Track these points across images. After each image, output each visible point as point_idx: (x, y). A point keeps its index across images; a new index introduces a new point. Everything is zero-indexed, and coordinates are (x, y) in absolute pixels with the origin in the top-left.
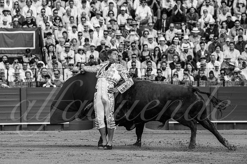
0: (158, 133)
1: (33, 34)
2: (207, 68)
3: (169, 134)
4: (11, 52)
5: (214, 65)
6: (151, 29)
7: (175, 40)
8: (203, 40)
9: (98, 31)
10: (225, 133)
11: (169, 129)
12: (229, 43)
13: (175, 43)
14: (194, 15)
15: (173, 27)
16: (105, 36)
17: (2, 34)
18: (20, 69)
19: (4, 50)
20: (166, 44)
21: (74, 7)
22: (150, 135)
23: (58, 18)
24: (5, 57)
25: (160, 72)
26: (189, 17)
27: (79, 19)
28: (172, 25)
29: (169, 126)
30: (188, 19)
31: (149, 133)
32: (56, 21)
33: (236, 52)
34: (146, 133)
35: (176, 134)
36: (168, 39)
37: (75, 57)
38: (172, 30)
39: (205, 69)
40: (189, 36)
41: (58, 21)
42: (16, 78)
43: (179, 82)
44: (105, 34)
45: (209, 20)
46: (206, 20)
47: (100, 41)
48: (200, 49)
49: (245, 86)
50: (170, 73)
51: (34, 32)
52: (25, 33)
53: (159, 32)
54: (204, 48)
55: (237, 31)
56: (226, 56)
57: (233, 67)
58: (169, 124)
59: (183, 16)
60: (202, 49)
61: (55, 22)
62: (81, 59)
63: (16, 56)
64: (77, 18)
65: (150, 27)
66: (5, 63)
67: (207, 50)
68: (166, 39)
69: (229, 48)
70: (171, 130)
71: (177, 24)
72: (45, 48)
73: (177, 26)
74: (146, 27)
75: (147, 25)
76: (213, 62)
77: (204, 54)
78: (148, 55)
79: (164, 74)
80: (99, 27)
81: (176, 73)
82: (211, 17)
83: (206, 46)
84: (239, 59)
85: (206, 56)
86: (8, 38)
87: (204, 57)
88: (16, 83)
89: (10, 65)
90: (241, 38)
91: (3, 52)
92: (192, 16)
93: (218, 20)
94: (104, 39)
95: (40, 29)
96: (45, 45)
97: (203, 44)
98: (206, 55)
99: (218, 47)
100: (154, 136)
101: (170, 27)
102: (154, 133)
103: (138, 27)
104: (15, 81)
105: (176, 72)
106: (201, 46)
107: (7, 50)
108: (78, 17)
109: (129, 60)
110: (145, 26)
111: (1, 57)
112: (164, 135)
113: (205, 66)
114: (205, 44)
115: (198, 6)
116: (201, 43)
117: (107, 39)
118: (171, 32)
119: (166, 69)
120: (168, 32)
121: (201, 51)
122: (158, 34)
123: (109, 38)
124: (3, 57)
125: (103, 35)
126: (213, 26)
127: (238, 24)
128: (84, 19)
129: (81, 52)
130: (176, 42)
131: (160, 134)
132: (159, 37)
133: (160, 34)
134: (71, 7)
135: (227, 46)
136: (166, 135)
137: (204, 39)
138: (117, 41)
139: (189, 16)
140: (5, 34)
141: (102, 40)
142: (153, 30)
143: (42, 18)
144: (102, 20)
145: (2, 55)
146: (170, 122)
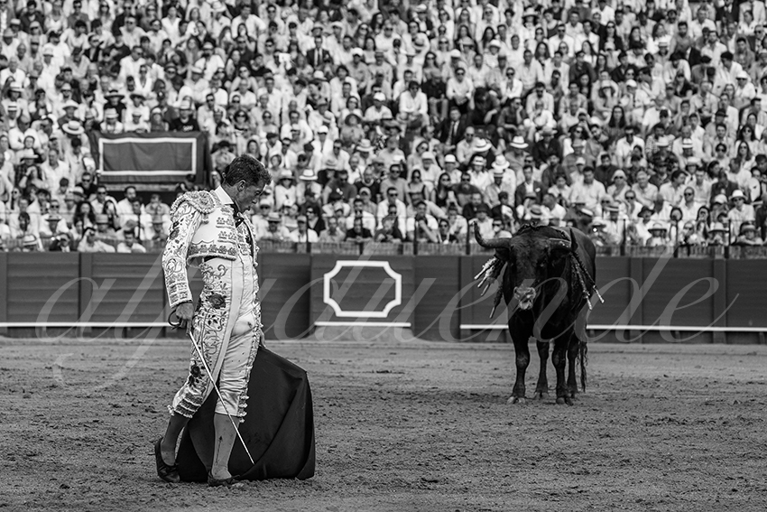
0: (438, 347)
1: (191, 144)
3: (460, 350)
4: (147, 181)
7: (476, 161)
8: (529, 161)
9: (322, 141)
12: (582, 168)
13: (476, 168)
15: (472, 135)
16: (336, 152)
17: (130, 143)
18: (163, 214)
19: (134, 177)
20: (457, 169)
21: (275, 91)
22: (423, 351)
23: (242, 113)
24: (131, 190)
27: (285, 116)
28: (470, 130)
31: (421, 347)
32: (239, 119)
33: (598, 186)
34: (415, 347)
35: (475, 350)
36: (462, 159)
37: (274, 193)
38: (469, 141)
40: (504, 153)
41: (242, 120)
42: (157, 232)
44: (334, 147)
45: (546, 122)
46: (540, 122)
47: (325, 161)
48: (524, 179)
49: (613, 255)
51: (193, 141)
52: (176, 144)
54: (531, 179)
60: (528, 180)
61: (236, 120)
62: (287, 197)
63: (156, 188)
64: (280, 115)
66: (131, 201)
67: (539, 180)
68: (457, 159)
69: (582, 178)
72: (215, 173)
77: (534, 190)
80: (325, 133)
82: (551, 117)
83: (537, 174)
84: (603, 202)
85: (537, 193)
86: (141, 152)
87: (534, 195)
88: (156, 243)
89: (143, 206)
90: (607, 159)
91: (131, 180)
94: (332, 158)
95: (206, 135)
96: (214, 165)
97: (529, 170)
98: (538, 190)
99: (561, 179)
100: (430, 353)
101: (465, 135)
102: (431, 347)
103: (403, 134)
104: (154, 238)
106: (525, 173)
107: (140, 177)
108: (283, 110)
109: (382, 199)
111: (123, 189)
112: (450, 352)
114: (535, 169)
116: (525, 167)
117: (339, 157)
118: (468, 145)
120: (461, 145)
121: (526, 184)
123: (344, 155)
124: (126, 189)
125: (331, 148)
128: (295, 115)
129: (287, 183)
130: (477, 165)
131: (443, 350)
134: (270, 91)
135: (578, 173)
136: (454, 352)
137: (531, 159)
138: (362, 161)
140: (136, 144)
141: (329, 161)
143: (211, 113)
144: (330, 119)
145: (126, 186)
146: (463, 327)
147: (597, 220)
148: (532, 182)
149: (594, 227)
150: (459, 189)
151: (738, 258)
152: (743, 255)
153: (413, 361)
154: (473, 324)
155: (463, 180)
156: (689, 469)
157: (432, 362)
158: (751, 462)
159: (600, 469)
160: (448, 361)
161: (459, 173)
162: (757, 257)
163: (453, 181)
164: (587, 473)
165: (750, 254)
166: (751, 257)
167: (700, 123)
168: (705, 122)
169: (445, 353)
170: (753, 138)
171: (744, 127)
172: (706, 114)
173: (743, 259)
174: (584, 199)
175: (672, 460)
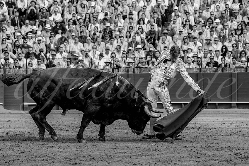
0: (14, 113)
2: (57, 58)
5: (62, 55)
6: (9, 25)
7: (29, 35)
8: (51, 35)
10: (70, 113)
11: (24, 110)
12: (74, 37)
14: (45, 14)
15: (28, 23)
20: (22, 38)
22: (8, 115)
25: (17, 62)
26: (41, 16)
28: (27, 21)
29: (24, 107)
30: (40, 17)
31: (7, 113)
34: (4, 113)
38: (27, 26)
39: (55, 58)
40: (41, 31)
43: (32, 70)
48: (50, 42)
50: (25, 63)
53: (16, 28)
54: (53, 42)
55: (80, 28)
56: (72, 49)
57: (77, 58)
58: (24, 106)
59: (36, 15)
60: (51, 42)
65: (8, 24)
68: (21, 34)
69: (74, 41)
70: (26, 110)
71: (31, 21)
73: (31, 23)
74: (5, 24)
75: (5, 22)
76: (61, 53)
78: (6, 47)
79: (21, 63)
81: (30, 63)
85: (55, 48)
90: (83, 33)
92: (44, 15)
93: (65, 17)
97: (52, 38)
98: (56, 46)
100: (11, 115)
101: (25, 23)
102: (11, 113)
105: (31, 61)
106: (50, 40)
110: (4, 22)
112: (19, 115)
113: (55, 56)
114: (54, 38)
115: (49, 6)
116: (50, 37)
118: (26, 27)
119: (22, 60)
121: (50, 44)
122: (15, 29)
126: (59, 23)
127: (81, 21)
130: (30, 36)
131: (17, 114)
132: (16, 32)
133: (17, 29)
135: (72, 39)
137: (53, 34)
139: (42, 14)
142: (11, 26)
146: (25, 104)
147: (80, 58)
148: (53, 43)
149: (79, 61)
150: (23, 46)
151: (139, 73)
152: (140, 72)
153: (4, 119)
154: (29, 103)
155: (24, 42)
156: (118, 161)
157: (12, 119)
158: (144, 157)
159: (82, 162)
160: (18, 119)
161: (23, 40)
162: (146, 73)
163: (20, 43)
164: (76, 164)
165: (143, 71)
166: (144, 73)
167: (122, 17)
168: (124, 17)
169: (17, 115)
170: (144, 23)
171: (140, 19)
172: (124, 14)
173: (140, 73)
174: (75, 50)
175: (111, 157)
